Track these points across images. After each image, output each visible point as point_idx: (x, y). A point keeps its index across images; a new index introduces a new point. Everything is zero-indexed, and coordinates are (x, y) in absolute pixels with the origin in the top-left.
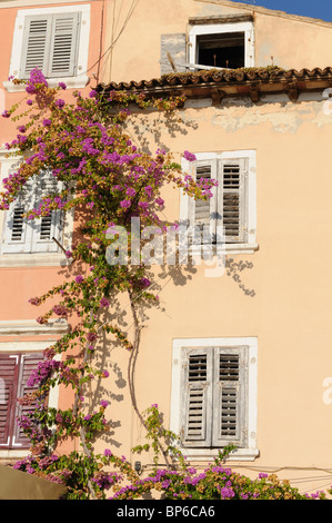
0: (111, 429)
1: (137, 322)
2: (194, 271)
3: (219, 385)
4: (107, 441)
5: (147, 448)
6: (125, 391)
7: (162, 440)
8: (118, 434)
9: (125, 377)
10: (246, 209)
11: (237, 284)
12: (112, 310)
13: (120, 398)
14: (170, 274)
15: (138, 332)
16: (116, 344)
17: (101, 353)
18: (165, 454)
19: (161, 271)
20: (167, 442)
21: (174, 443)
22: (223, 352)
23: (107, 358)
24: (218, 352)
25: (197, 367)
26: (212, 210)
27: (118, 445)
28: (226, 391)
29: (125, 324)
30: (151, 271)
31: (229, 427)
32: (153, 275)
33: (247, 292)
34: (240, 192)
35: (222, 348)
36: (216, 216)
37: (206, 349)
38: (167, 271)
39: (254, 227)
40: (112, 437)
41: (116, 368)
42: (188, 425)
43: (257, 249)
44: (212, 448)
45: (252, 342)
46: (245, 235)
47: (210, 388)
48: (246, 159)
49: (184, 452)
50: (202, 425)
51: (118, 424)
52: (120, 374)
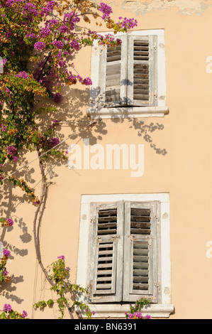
0: (13, 285)
1: (44, 179)
2: (105, 132)
3: (130, 238)
4: (7, 297)
5: (51, 304)
6: (30, 246)
7: (68, 295)
8: (20, 290)
9: (30, 231)
10: (155, 78)
11: (149, 144)
12: (20, 168)
13: (24, 253)
14: (80, 135)
15: (45, 188)
16: (23, 199)
17: (6, 209)
18: (71, 310)
19: (71, 132)
20: (74, 298)
21: (81, 299)
22: (134, 206)
23: (12, 214)
24: (129, 207)
25: (106, 221)
26: (123, 77)
27: (19, 301)
28: (137, 245)
29: (33, 181)
30: (61, 132)
31: (141, 281)
32: (63, 136)
33: (158, 151)
34: (149, 63)
35: (132, 203)
36: (127, 82)
37: (116, 203)
38: (77, 132)
39: (164, 94)
40: (13, 293)
41: (21, 223)
42: (96, 279)
43: (167, 113)
44: (122, 303)
45: (164, 198)
46: (155, 100)
47: (120, 241)
48: (155, 37)
49: (92, 308)
50: (112, 279)
51: (20, 279)
52: (25, 229)
